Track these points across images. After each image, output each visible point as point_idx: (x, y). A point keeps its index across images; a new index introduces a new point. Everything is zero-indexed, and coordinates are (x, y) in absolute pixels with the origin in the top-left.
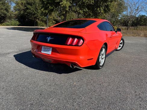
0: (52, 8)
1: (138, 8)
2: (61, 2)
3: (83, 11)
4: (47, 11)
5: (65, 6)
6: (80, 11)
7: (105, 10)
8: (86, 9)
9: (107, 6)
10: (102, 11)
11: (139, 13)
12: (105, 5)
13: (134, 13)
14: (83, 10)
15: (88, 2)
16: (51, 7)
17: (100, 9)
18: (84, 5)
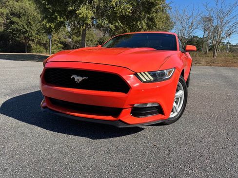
0: (62, 20)
1: (192, 23)
2: (78, 10)
3: (115, 26)
4: (53, 25)
5: (85, 16)
6: (110, 25)
7: (148, 25)
8: (119, 23)
9: (151, 19)
10: (145, 27)
11: (194, 32)
12: (148, 18)
13: (186, 31)
14: (114, 23)
15: (122, 12)
16: (60, 18)
17: (141, 24)
18: (115, 17)
